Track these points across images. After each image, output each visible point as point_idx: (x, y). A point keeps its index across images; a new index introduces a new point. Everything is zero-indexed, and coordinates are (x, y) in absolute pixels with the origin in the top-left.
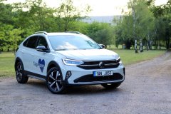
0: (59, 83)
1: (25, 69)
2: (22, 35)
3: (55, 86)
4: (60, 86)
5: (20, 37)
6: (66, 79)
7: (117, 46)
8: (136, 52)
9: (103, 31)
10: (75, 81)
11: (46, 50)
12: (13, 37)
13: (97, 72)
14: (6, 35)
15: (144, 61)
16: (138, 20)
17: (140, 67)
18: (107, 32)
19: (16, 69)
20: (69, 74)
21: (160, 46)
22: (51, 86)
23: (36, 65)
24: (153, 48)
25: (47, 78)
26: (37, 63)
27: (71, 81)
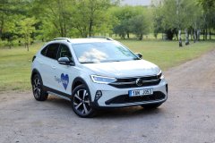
0: (86, 104)
1: (45, 84)
2: (36, 26)
3: (81, 108)
4: (88, 108)
5: (34, 28)
6: (96, 100)
7: (156, 36)
8: (181, 45)
9: (138, 17)
10: (107, 103)
11: (70, 63)
12: (26, 28)
13: (133, 92)
14: (17, 26)
15: (190, 60)
16: (182, 5)
17: (186, 70)
18: (143, 18)
19: (33, 83)
20: (99, 94)
21: (211, 34)
22: (77, 108)
23: (58, 80)
24: (201, 37)
25: (72, 97)
26: (60, 77)
27: (101, 103)
